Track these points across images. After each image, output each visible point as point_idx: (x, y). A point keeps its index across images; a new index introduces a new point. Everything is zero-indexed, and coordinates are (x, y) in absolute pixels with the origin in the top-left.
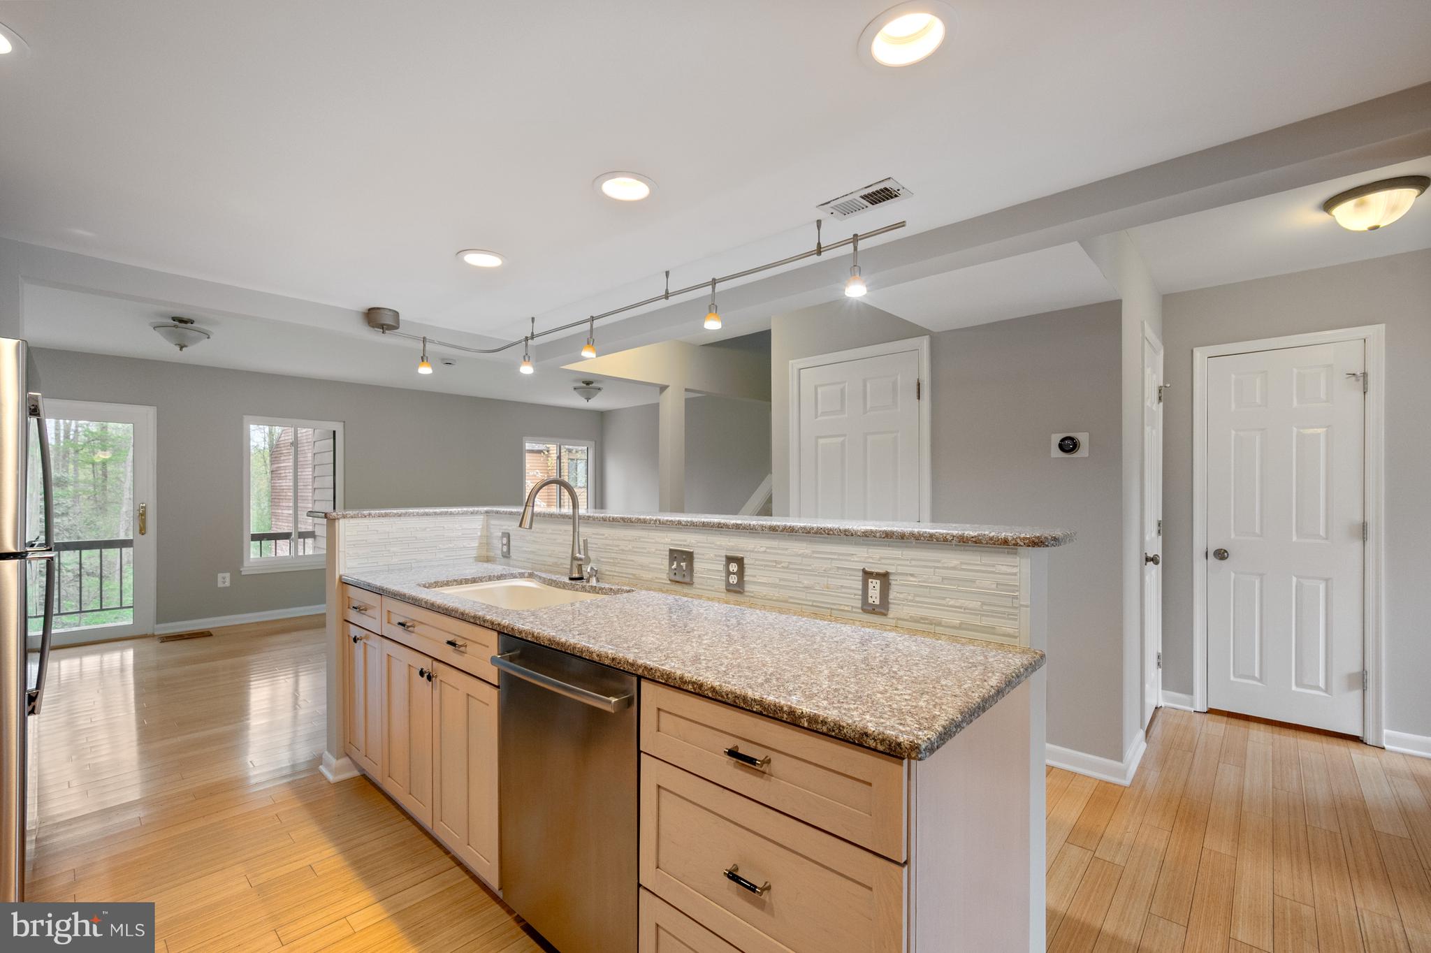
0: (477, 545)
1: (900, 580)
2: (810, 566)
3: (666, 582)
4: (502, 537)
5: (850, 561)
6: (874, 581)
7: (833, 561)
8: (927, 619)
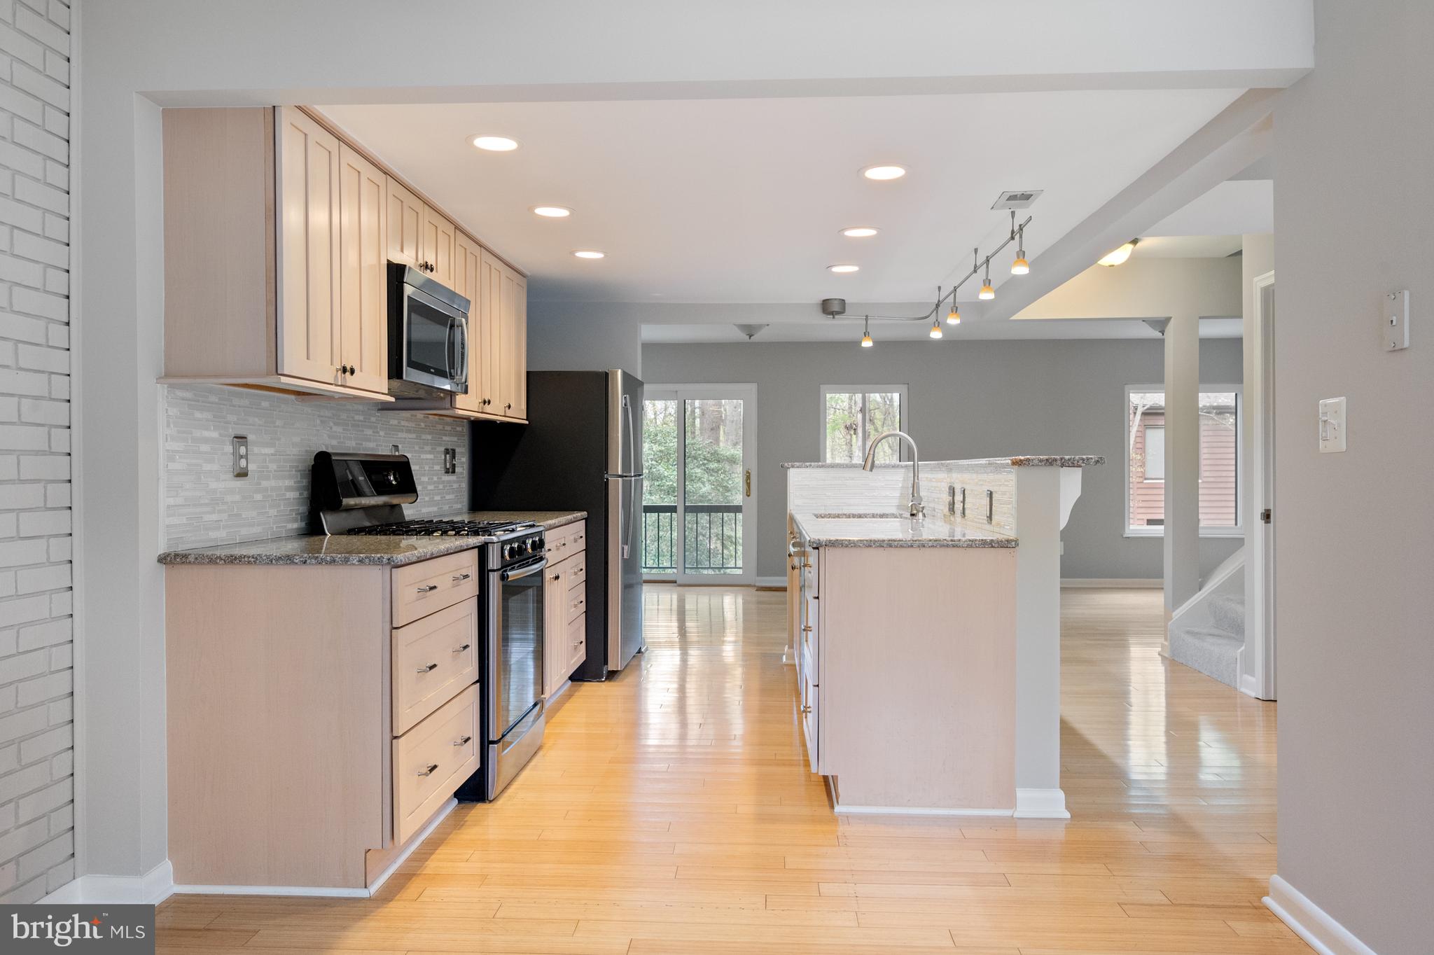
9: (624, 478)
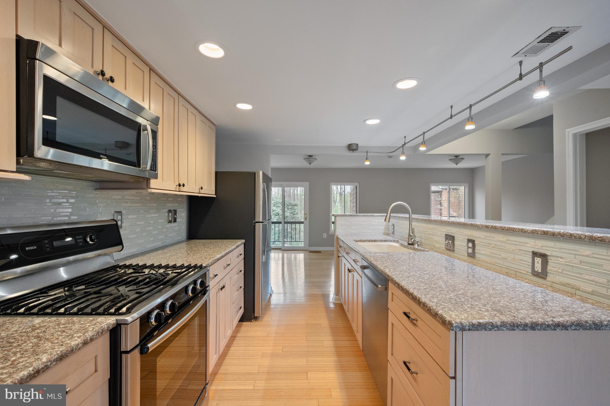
0: (384, 228)
1: (554, 260)
2: (505, 247)
3: (444, 249)
4: (392, 226)
5: (526, 246)
6: (538, 259)
7: (517, 246)
8: (570, 285)
9: (263, 223)
